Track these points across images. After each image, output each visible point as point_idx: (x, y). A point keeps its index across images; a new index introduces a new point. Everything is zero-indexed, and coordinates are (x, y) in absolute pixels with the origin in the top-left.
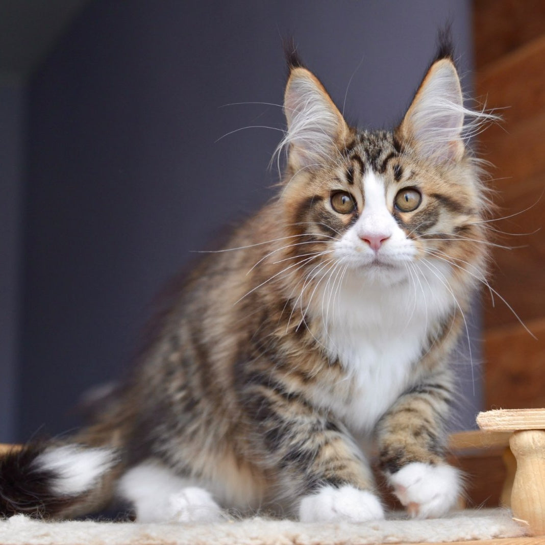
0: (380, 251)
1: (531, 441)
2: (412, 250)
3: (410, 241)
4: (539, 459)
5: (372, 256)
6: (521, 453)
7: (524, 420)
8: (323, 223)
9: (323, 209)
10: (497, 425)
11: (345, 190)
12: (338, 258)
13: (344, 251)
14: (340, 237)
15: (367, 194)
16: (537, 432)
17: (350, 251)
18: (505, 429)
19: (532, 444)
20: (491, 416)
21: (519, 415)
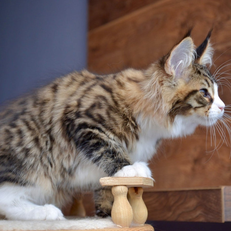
1: (120, 190)
4: (123, 197)
6: (116, 194)
7: (118, 181)
10: (108, 183)
16: (123, 186)
18: (110, 185)
19: (121, 191)
20: (105, 179)
21: (116, 179)
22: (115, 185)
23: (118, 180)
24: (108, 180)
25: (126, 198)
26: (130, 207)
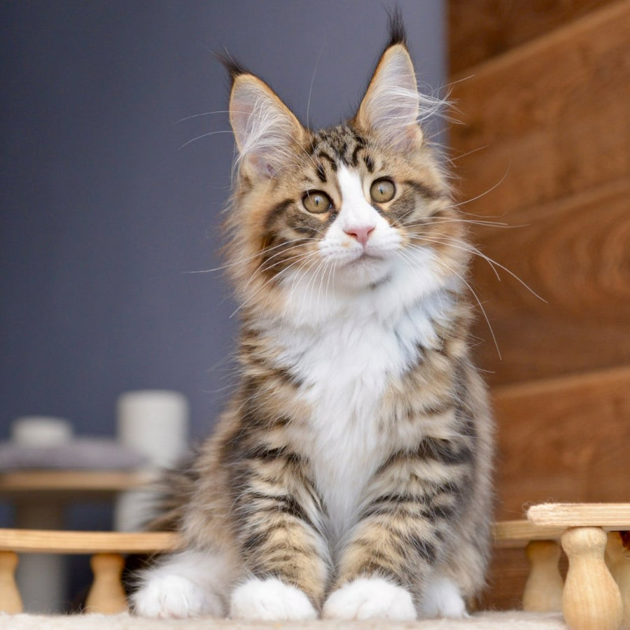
0: (369, 243)
1: (587, 539)
2: (399, 238)
3: (394, 230)
4: (595, 559)
5: (360, 250)
6: (575, 551)
7: (579, 515)
8: (299, 225)
9: (297, 211)
11: (318, 189)
12: (325, 256)
13: (330, 249)
14: (323, 236)
15: (344, 189)
16: (593, 528)
17: (336, 248)
19: (588, 542)
20: (545, 510)
21: (574, 510)
22: (573, 525)
23: (578, 513)
24: (552, 511)
25: (602, 561)
26: (615, 586)
